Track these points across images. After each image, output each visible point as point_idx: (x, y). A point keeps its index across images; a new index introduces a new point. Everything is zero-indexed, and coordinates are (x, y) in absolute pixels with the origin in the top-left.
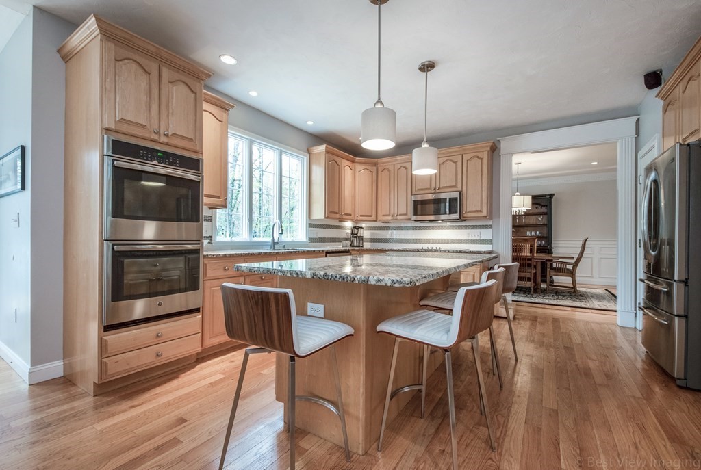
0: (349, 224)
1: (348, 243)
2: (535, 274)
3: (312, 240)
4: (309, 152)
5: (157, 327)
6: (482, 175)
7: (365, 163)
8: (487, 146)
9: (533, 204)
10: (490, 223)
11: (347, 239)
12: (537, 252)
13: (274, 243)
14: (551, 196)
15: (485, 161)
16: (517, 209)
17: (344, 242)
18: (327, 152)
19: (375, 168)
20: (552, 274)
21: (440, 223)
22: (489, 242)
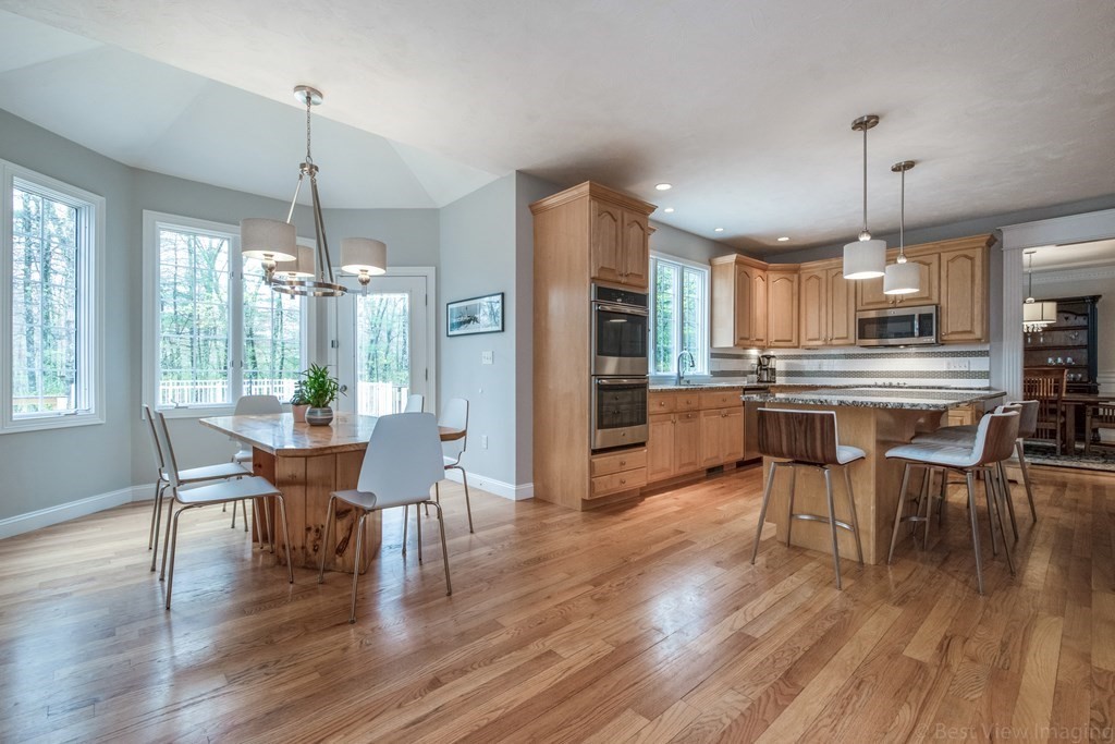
0: (754, 352)
1: (755, 376)
2: (1064, 425)
3: (715, 374)
4: (711, 263)
5: (623, 456)
6: (973, 281)
7: (781, 270)
8: (982, 241)
9: (1059, 311)
10: (987, 348)
11: (752, 373)
12: (1067, 391)
13: (680, 378)
14: (1095, 299)
15: (978, 262)
16: (1029, 324)
17: (750, 376)
18: (737, 262)
19: (796, 276)
20: (1096, 424)
21: (902, 350)
22: (986, 375)
